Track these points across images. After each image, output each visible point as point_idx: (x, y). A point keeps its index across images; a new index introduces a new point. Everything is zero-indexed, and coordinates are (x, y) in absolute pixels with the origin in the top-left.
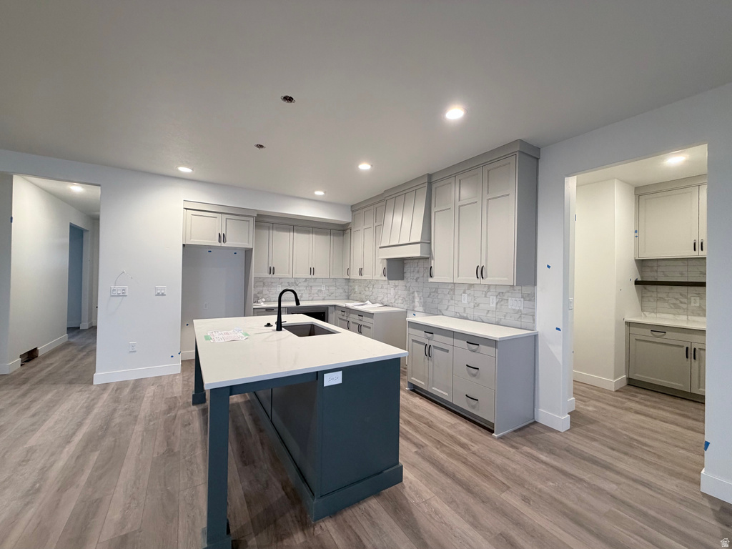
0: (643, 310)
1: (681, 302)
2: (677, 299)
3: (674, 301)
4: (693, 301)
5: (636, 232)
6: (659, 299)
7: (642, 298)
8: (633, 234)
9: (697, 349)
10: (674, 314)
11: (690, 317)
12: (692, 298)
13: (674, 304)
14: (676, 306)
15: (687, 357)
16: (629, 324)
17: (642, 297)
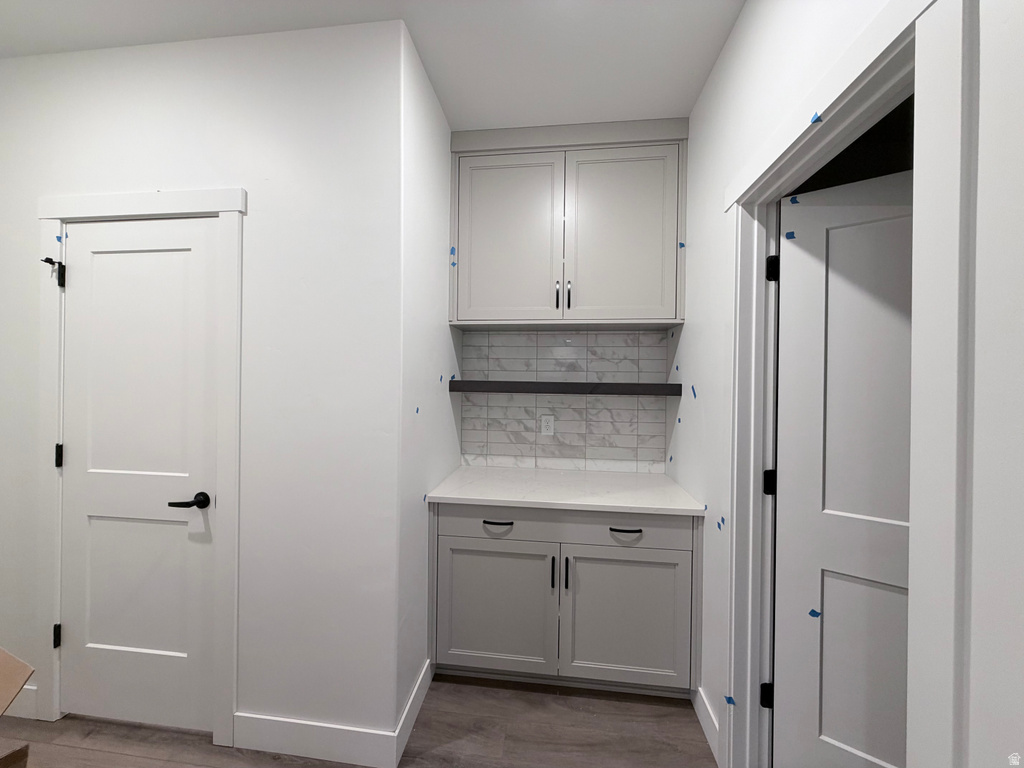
0: (463, 452)
1: (527, 429)
2: (519, 421)
3: (514, 427)
4: (543, 424)
5: (453, 251)
6: (492, 424)
7: (462, 421)
8: (447, 258)
9: (571, 560)
10: (515, 456)
11: (539, 460)
12: (544, 418)
13: (516, 434)
14: (519, 438)
15: (553, 586)
16: (437, 508)
17: (463, 419)
